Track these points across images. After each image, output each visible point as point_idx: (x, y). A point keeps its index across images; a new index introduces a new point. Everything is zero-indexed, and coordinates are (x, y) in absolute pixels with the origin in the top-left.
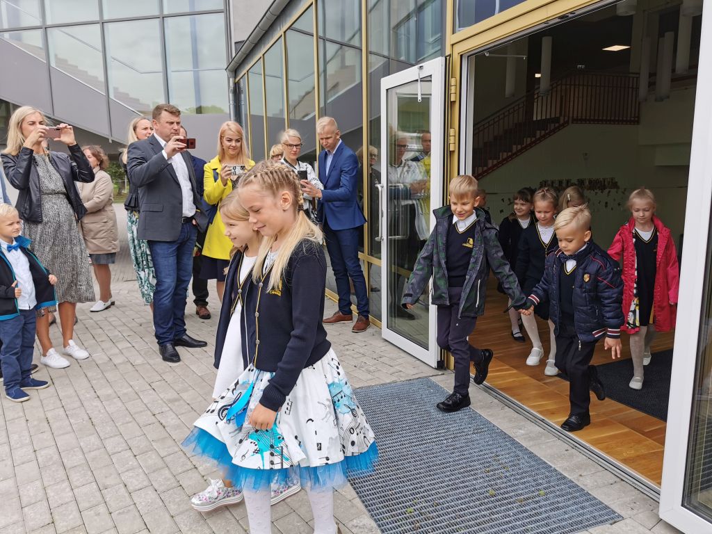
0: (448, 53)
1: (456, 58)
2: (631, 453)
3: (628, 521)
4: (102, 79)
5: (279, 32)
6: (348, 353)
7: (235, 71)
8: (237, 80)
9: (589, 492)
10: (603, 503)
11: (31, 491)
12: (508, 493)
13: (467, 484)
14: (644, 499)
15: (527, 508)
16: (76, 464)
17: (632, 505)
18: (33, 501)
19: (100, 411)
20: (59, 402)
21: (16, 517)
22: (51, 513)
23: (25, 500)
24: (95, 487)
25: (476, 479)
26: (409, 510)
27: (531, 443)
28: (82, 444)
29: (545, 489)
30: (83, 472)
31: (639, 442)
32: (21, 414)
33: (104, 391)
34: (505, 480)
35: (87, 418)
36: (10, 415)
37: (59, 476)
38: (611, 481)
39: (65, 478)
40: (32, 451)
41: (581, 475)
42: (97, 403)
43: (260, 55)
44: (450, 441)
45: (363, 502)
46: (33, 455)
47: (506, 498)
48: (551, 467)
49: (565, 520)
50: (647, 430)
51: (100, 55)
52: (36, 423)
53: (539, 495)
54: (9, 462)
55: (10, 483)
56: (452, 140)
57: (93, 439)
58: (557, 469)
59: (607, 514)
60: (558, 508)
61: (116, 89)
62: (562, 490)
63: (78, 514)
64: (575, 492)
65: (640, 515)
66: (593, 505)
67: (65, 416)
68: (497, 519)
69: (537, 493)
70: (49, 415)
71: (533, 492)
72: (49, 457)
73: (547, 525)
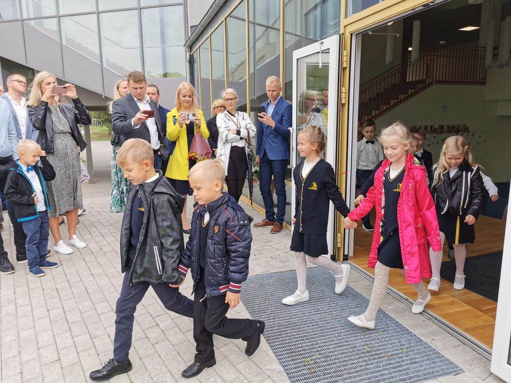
0: (341, 33)
1: (348, 36)
2: (470, 324)
3: (467, 373)
4: (98, 52)
5: (221, 18)
6: (267, 248)
7: (191, 47)
8: (192, 53)
9: (439, 352)
10: (449, 360)
11: (45, 338)
12: (379, 350)
13: (350, 343)
14: (480, 358)
15: (393, 361)
16: (75, 321)
17: (471, 362)
18: (46, 344)
19: (93, 284)
20: (65, 277)
21: (34, 356)
22: (58, 354)
23: (41, 344)
24: (88, 336)
25: (356, 340)
26: (307, 360)
27: (398, 315)
28: (80, 307)
29: (407, 348)
30: (80, 326)
31: (478, 317)
32: (40, 285)
33: (97, 271)
34: (377, 341)
35: (84, 288)
36: (32, 285)
37: (64, 328)
38: (456, 345)
39: (68, 329)
40: (46, 310)
41: (433, 340)
42: (91, 278)
43: (208, 35)
44: (338, 312)
45: (275, 353)
46: (47, 313)
47: (378, 354)
48: (412, 333)
49: (421, 371)
50: (484, 309)
51: (97, 36)
52: (49, 291)
53: (402, 353)
54: (31, 318)
55: (31, 332)
56: (343, 95)
57: (88, 303)
58: (416, 334)
59: (451, 368)
60: (416, 363)
61: (107, 60)
62: (419, 349)
63: (76, 355)
64: (429, 351)
65: (477, 370)
66: (441, 361)
67: (69, 287)
68: (370, 369)
69: (400, 351)
70: (58, 286)
71: (398, 350)
72: (58, 315)
73: (407, 374)
